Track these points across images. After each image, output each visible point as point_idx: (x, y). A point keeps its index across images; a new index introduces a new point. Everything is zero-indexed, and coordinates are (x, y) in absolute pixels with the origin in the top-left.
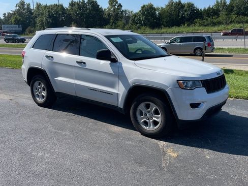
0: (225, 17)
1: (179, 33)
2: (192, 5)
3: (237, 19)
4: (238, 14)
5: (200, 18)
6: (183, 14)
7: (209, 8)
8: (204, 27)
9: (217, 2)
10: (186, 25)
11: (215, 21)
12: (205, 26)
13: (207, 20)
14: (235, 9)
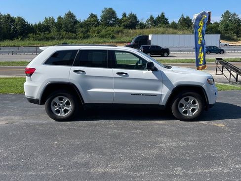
0: (56, 33)
1: (14, 46)
2: (23, 20)
3: (67, 36)
4: (66, 31)
5: (33, 33)
6: (15, 28)
7: (40, 24)
8: (39, 42)
9: (46, 19)
10: (19, 39)
11: (48, 36)
12: (40, 40)
13: (40, 34)
14: (63, 26)
